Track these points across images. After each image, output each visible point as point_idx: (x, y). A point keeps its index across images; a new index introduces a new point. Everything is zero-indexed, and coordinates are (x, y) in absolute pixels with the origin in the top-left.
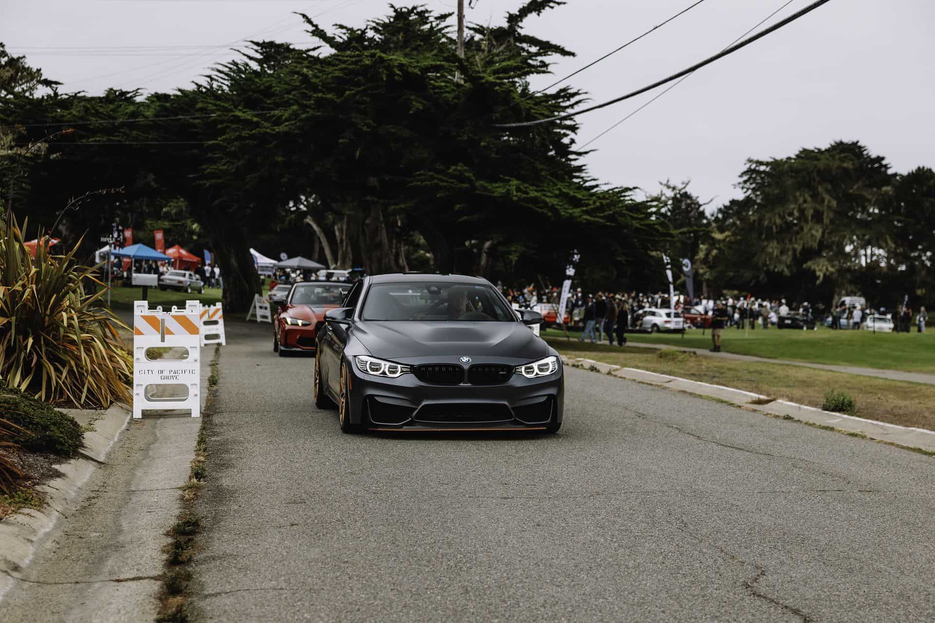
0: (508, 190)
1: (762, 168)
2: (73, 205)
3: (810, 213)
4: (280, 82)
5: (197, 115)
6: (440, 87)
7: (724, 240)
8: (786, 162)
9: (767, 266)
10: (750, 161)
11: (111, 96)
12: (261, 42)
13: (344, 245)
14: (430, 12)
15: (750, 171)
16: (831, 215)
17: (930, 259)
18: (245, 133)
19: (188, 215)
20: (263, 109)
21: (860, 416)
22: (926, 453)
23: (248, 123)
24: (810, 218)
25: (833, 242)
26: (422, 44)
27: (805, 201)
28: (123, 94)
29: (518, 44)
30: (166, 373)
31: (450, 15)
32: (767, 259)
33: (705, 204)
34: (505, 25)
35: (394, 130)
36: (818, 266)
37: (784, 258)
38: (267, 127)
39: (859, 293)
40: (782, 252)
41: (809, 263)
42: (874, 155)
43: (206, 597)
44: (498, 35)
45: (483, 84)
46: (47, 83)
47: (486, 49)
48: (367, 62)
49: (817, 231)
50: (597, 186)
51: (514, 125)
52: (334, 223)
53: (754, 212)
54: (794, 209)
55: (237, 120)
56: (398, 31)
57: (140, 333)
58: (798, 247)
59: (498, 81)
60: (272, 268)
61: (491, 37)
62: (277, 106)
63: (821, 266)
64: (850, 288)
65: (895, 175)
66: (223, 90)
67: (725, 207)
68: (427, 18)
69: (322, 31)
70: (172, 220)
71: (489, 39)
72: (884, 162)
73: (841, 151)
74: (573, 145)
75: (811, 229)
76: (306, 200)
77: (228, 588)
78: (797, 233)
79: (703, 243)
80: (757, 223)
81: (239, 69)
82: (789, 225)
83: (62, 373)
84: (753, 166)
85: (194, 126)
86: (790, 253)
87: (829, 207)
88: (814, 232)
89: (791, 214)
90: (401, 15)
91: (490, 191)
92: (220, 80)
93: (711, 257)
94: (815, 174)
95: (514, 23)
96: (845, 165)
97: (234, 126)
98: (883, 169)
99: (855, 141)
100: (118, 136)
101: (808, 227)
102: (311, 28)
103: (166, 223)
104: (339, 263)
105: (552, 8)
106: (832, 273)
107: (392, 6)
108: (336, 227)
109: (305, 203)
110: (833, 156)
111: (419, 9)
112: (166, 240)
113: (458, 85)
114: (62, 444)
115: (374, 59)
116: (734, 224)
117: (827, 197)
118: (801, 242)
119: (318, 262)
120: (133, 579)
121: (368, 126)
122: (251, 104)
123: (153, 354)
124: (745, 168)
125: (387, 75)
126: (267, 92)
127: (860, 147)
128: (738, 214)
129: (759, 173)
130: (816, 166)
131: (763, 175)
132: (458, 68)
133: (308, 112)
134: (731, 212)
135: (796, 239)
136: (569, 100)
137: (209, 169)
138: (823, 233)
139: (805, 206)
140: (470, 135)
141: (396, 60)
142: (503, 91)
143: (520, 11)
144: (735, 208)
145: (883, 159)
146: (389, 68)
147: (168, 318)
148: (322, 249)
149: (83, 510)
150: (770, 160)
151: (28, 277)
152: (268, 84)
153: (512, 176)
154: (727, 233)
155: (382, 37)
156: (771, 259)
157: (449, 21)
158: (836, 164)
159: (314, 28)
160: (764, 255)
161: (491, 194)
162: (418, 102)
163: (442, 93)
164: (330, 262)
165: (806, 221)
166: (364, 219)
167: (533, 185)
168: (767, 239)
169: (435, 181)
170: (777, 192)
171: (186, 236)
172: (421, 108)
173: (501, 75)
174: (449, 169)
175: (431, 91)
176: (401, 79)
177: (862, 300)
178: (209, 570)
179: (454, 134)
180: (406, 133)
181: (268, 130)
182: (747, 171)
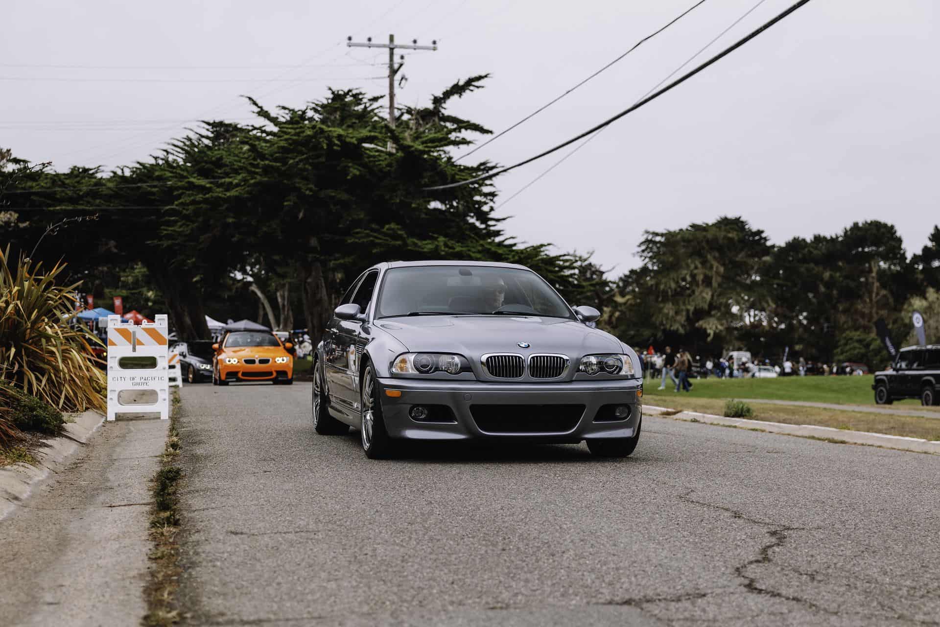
0: (437, 246)
1: (658, 239)
2: (52, 230)
3: (700, 278)
4: (229, 155)
5: (155, 183)
6: (374, 157)
7: (625, 304)
8: (679, 233)
9: (663, 325)
10: (647, 232)
11: (76, 172)
12: (212, 122)
13: (286, 309)
14: (364, 94)
15: (647, 241)
16: (719, 279)
17: (805, 318)
18: (200, 197)
19: (144, 284)
20: (214, 177)
21: (757, 420)
22: (819, 439)
23: (202, 189)
24: (700, 282)
25: (721, 304)
26: (357, 121)
27: (696, 268)
28: (86, 170)
29: (442, 123)
30: (137, 380)
31: (382, 97)
32: (664, 319)
33: (608, 271)
34: (431, 106)
35: (333, 194)
36: (709, 324)
37: (678, 318)
38: (218, 192)
39: (745, 349)
40: (677, 313)
41: (701, 323)
42: (754, 229)
43: (194, 511)
44: (425, 115)
45: (413, 152)
46: (16, 161)
47: (414, 127)
48: (309, 132)
49: (707, 294)
50: (515, 245)
51: (442, 187)
52: (277, 290)
53: (652, 278)
54: (686, 274)
55: (192, 186)
56: (335, 110)
57: (113, 344)
58: (691, 308)
59: (426, 149)
60: (221, 330)
61: (418, 117)
62: (227, 175)
63: (711, 325)
64: (737, 344)
65: (773, 246)
66: (178, 163)
67: (626, 276)
68: (361, 99)
69: (267, 112)
70: (129, 289)
71: (416, 119)
72: (764, 235)
73: (726, 225)
74: (492, 213)
75: (702, 292)
76: (251, 270)
77: (213, 505)
78: (690, 296)
79: (606, 306)
80: (654, 288)
81: (193, 144)
82: (684, 288)
84: (650, 237)
85: (153, 194)
86: (684, 313)
87: (717, 273)
88: (704, 295)
89: (684, 279)
90: (338, 97)
91: (419, 247)
92: (175, 153)
93: (614, 319)
94: (704, 244)
95: (438, 105)
96: (730, 235)
97: (187, 192)
98: (763, 241)
99: (738, 217)
100: (82, 204)
101: (699, 290)
102: (257, 110)
103: (124, 291)
104: (281, 327)
105: (472, 91)
106: (721, 331)
107: (330, 89)
108: (278, 294)
109: (250, 273)
110: (720, 228)
111: (354, 92)
112: (124, 307)
113: (390, 154)
115: (315, 130)
116: (633, 291)
117: (715, 264)
118: (693, 304)
119: (263, 324)
120: (125, 505)
121: (311, 190)
122: (204, 173)
124: (643, 239)
125: (327, 145)
126: (219, 163)
127: (742, 222)
128: (637, 282)
129: (655, 243)
130: (705, 237)
131: (658, 245)
132: (390, 138)
133: (256, 178)
134: (630, 280)
135: (689, 302)
136: (487, 172)
137: (166, 230)
138: (713, 296)
139: (696, 271)
140: (402, 198)
141: (335, 131)
142: (431, 159)
143: (444, 94)
144: (634, 277)
145: (762, 232)
146: (329, 138)
147: (139, 332)
148: (266, 315)
149: (71, 470)
150: (664, 232)
151: (11, 294)
152: (219, 156)
153: (440, 234)
154: (628, 297)
155: (321, 117)
156: (667, 319)
157: (380, 102)
158: (723, 234)
159: (259, 110)
160: (661, 316)
161: (420, 250)
162: (355, 169)
163: (375, 161)
164: (273, 325)
165: (698, 285)
166: (307, 278)
167: (458, 242)
168: (663, 301)
169: (371, 238)
170: (671, 259)
171: (142, 302)
172: (358, 173)
173: (429, 145)
174: (383, 228)
175: (366, 160)
176: (339, 148)
177: (748, 355)
178: (193, 497)
179: (387, 197)
180: (344, 196)
181: (220, 195)
182: (645, 242)
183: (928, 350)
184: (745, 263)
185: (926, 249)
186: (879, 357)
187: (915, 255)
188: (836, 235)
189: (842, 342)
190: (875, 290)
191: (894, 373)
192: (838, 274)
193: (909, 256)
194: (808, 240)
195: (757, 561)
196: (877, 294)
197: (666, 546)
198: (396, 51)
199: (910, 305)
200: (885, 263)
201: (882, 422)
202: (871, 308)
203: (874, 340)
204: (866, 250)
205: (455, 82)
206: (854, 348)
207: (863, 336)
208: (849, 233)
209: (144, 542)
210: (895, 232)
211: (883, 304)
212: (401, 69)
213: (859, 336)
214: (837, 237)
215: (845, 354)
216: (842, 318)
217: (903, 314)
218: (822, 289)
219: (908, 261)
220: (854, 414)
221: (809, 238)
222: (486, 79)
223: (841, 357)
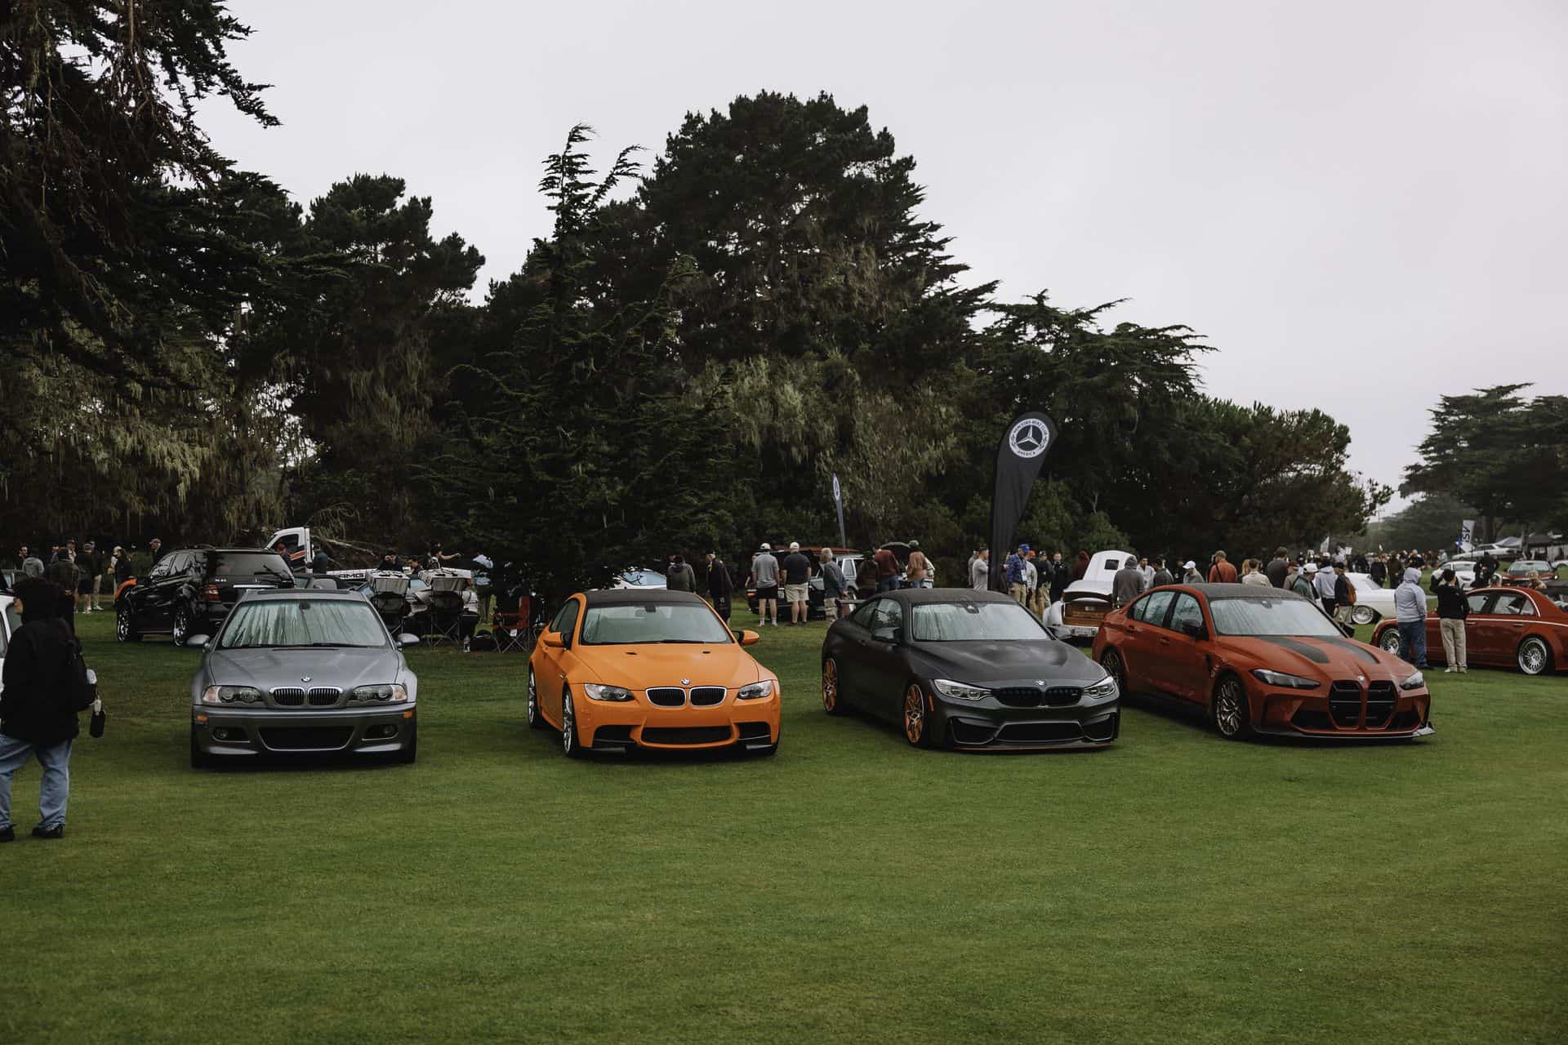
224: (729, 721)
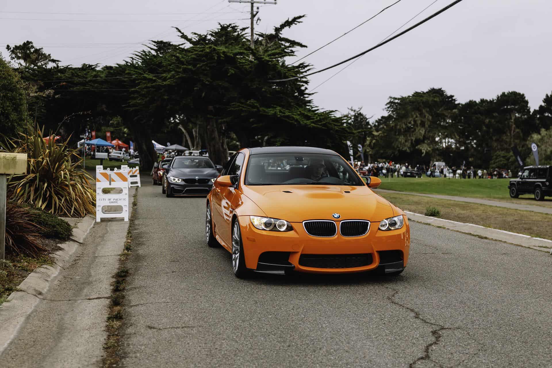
0: (275, 112)
1: (396, 101)
2: (66, 119)
3: (419, 122)
4: (166, 60)
5: (126, 76)
6: (243, 63)
7: (379, 135)
8: (408, 98)
9: (399, 148)
10: (391, 97)
11: (85, 67)
12: (157, 41)
13: (197, 138)
14: (238, 26)
15: (391, 102)
16: (429, 123)
17: (475, 144)
18: (149, 85)
19: (122, 125)
20: (158, 73)
21: (442, 218)
22: (473, 235)
23: (150, 80)
24: (419, 125)
25: (430, 136)
26: (234, 42)
27: (417, 117)
28: (90, 66)
29: (280, 42)
30: (112, 200)
31: (247, 28)
32: (399, 144)
33: (369, 118)
34: (274, 33)
35: (221, 83)
37: (407, 144)
38: (159, 82)
39: (442, 160)
40: (406, 141)
41: (419, 146)
42: (449, 94)
43: (132, 306)
44: (270, 37)
45: (263, 61)
46: (54, 61)
47: (265, 44)
48: (208, 51)
49: (422, 131)
50: (318, 110)
52: (192, 128)
53: (393, 122)
54: (411, 120)
55: (145, 79)
56: (222, 36)
57: (99, 181)
58: (414, 139)
59: (270, 60)
60: (163, 150)
61: (267, 39)
62: (165, 72)
63: (424, 148)
64: (438, 158)
65: (459, 104)
66: (138, 65)
67: (379, 120)
68: (236, 29)
69: (186, 36)
70: (115, 127)
72: (454, 98)
73: (434, 93)
74: (307, 90)
75: (419, 130)
76: (179, 117)
77: (142, 302)
78: (413, 132)
79: (368, 137)
80: (394, 127)
81: (146, 54)
82: (409, 128)
83: (61, 200)
84: (392, 100)
85: (125, 81)
86: (410, 141)
87: (428, 120)
88: (421, 131)
89: (410, 123)
90: (224, 28)
91: (267, 112)
92: (137, 59)
93: (372, 144)
94: (421, 104)
95: (277, 32)
96: (435, 99)
97: (144, 82)
98: (453, 101)
99: (440, 88)
100: (88, 86)
102: (181, 35)
103: (112, 128)
104: (195, 148)
105: (296, 24)
106: (429, 151)
107: (220, 24)
108: (193, 130)
109: (178, 119)
110: (430, 95)
111: (233, 25)
112: (112, 137)
113: (251, 62)
114: (62, 234)
115: (211, 49)
116: (383, 128)
117: (427, 115)
118: (415, 136)
119: (185, 147)
120: (97, 298)
121: (208, 81)
122: (151, 71)
123: (106, 191)
124: (388, 101)
125: (217, 57)
126: (160, 65)
127: (442, 91)
128: (385, 123)
129: (395, 103)
130: (421, 100)
131: (397, 104)
132: (251, 53)
133: (179, 75)
134: (382, 122)
135: (412, 135)
136: (304, 69)
137: (132, 102)
138: (425, 132)
139: (416, 119)
140: (257, 85)
141: (221, 50)
142: (273, 65)
143: (281, 26)
144: (384, 120)
145: (453, 96)
146: (218, 53)
147: (112, 174)
148: (187, 141)
149: (72, 266)
150: (400, 97)
151: (45, 154)
152: (160, 61)
153: (277, 105)
154: (380, 132)
155: (215, 39)
156: (401, 144)
157: (246, 31)
158: (431, 99)
159: (182, 34)
160: (397, 143)
161: (267, 114)
162: (232, 70)
163: (243, 65)
164: (190, 147)
165: (417, 126)
166: (207, 126)
167: (287, 109)
168: (399, 135)
169: (241, 108)
170: (403, 112)
171: (121, 134)
172: (233, 72)
173: (272, 57)
174: (247, 102)
175: (238, 65)
176: (224, 59)
177: (444, 164)
178: (133, 294)
179: (249, 85)
180: (226, 85)
181: (160, 84)
182: (389, 103)
183: (539, 168)
184: (443, 114)
185: (541, 107)
186: (514, 166)
187: (535, 110)
188: (493, 99)
189: (495, 157)
190: (513, 129)
191: (520, 180)
192: (493, 121)
193: (532, 110)
194: (477, 102)
195: (422, 358)
196: (514, 131)
197: (376, 343)
198: (255, 5)
199: (532, 137)
200: (519, 115)
201: (511, 215)
202: (511, 139)
203: (511, 156)
204: (509, 107)
205: (287, 19)
206: (501, 161)
207: (506, 154)
208: (500, 98)
209: (102, 333)
210: (525, 97)
211: (517, 137)
212: (258, 14)
213: (504, 154)
214: (493, 100)
215: (495, 164)
216: (495, 144)
217: (527, 142)
218: (484, 128)
219: (531, 114)
220: (496, 208)
221: (478, 101)
222: (303, 18)
223: (494, 166)
224: (373, 250)
